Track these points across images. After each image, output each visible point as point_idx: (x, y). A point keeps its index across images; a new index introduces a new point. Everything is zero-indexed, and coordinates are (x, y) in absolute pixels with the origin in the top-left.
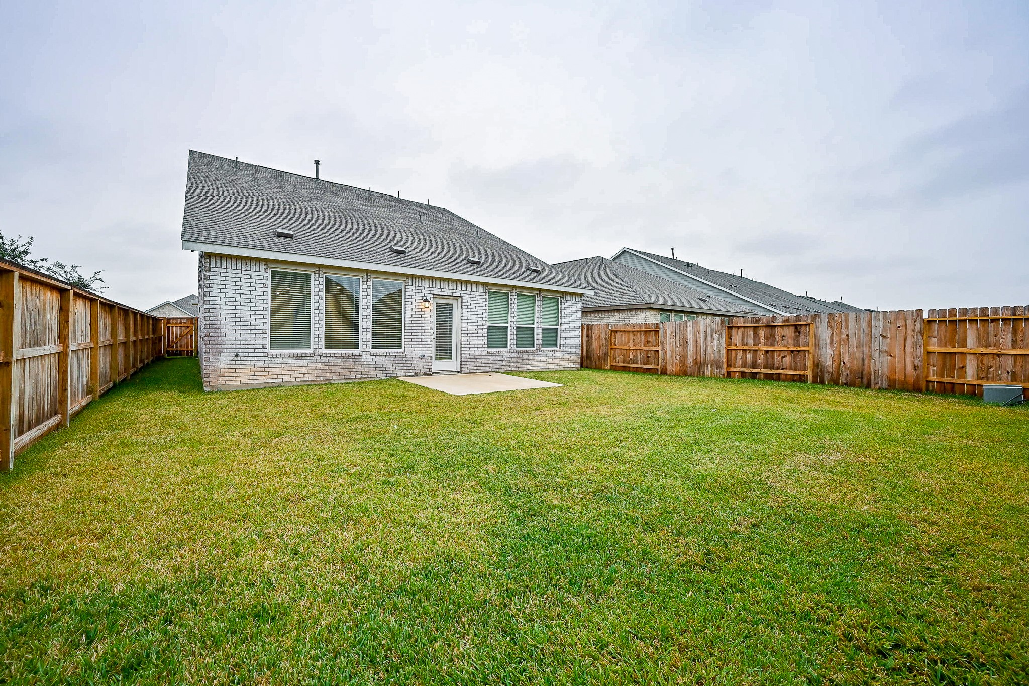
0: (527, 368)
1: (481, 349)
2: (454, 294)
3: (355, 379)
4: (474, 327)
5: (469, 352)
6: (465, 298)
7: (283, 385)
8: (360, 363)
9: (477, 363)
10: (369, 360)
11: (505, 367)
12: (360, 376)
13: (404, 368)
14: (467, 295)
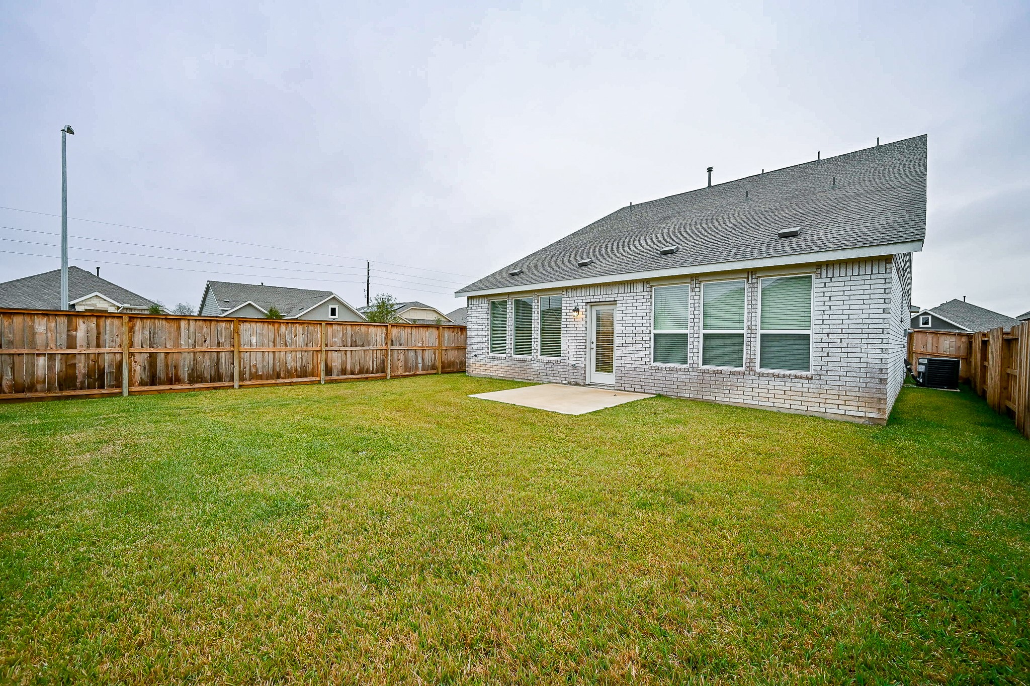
0: (720, 398)
1: (639, 363)
2: (607, 300)
3: (527, 379)
4: (631, 335)
5: (624, 365)
6: (620, 302)
7: (493, 377)
8: (530, 367)
9: (634, 379)
10: (536, 365)
11: (678, 391)
12: (530, 378)
13: (559, 375)
14: (622, 298)
